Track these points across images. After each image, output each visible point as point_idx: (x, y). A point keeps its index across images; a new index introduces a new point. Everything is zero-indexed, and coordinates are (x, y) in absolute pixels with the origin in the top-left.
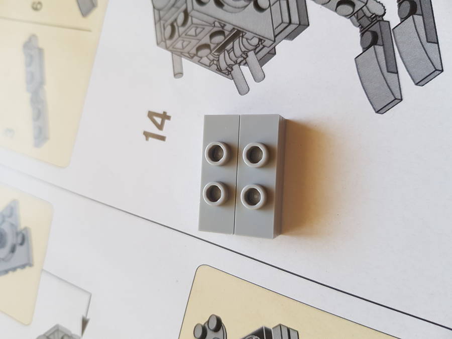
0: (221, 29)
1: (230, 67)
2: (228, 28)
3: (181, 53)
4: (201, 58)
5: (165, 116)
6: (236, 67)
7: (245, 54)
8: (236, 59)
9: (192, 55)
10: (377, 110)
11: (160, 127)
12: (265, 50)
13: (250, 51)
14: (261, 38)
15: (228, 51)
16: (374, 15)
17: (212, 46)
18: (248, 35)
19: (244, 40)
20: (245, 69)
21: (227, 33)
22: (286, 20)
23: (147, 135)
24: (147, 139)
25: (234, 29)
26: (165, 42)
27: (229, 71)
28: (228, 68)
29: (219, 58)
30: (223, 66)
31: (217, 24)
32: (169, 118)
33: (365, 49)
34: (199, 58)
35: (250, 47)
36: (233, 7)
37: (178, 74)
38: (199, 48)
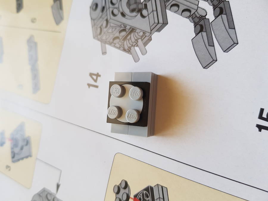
0: (124, 28)
1: (130, 48)
2: (128, 27)
3: (106, 42)
4: (115, 44)
5: (98, 75)
6: (132, 48)
7: (137, 40)
8: (132, 43)
9: (111, 43)
10: (204, 67)
11: (96, 81)
12: (147, 38)
13: (139, 39)
14: (144, 32)
15: (128, 40)
16: (201, 16)
17: (120, 38)
18: (138, 31)
19: (136, 33)
20: (137, 49)
21: (127, 30)
22: (156, 21)
23: (89, 85)
24: (89, 87)
25: (131, 28)
26: (97, 36)
27: (129, 50)
28: (129, 49)
29: (124, 43)
30: (126, 48)
31: (122, 26)
32: (100, 76)
33: (197, 34)
34: (114, 44)
35: (139, 37)
36: (130, 16)
37: (104, 53)
38: (114, 39)
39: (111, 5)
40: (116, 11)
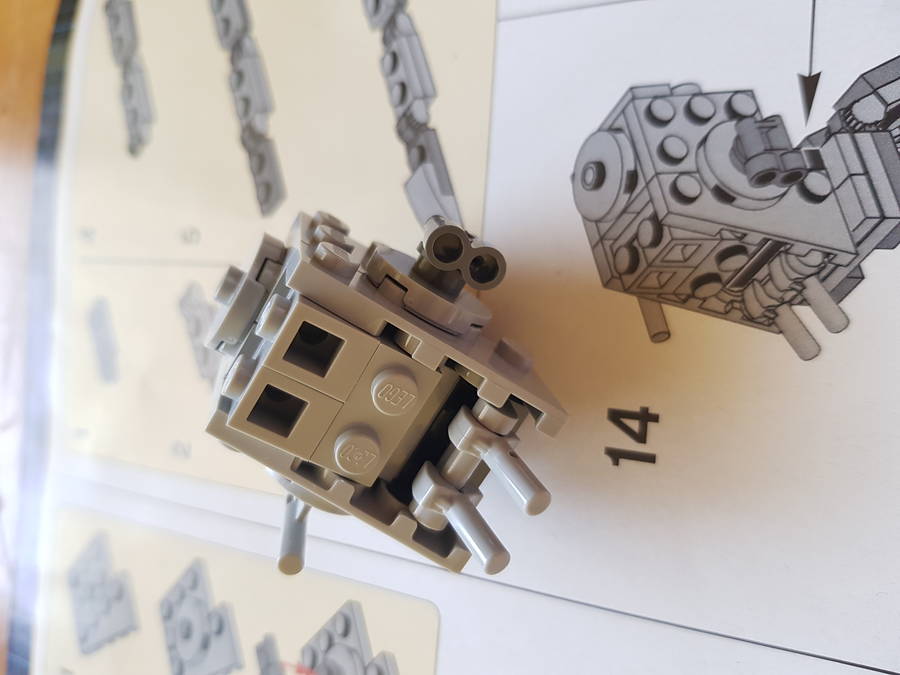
0: (737, 243)
1: (772, 309)
2: (754, 239)
3: (659, 295)
4: (704, 300)
5: (647, 417)
6: (783, 310)
7: (799, 284)
8: (780, 294)
9: (683, 297)
11: (641, 438)
12: (840, 274)
13: (809, 276)
14: (828, 251)
15: (760, 282)
17: (725, 277)
18: (799, 249)
19: (792, 258)
20: (803, 311)
21: (752, 249)
22: (875, 212)
23: (616, 455)
24: (616, 463)
25: (766, 240)
26: (620, 278)
27: (770, 318)
28: (767, 314)
29: (742, 295)
30: (756, 310)
31: (727, 234)
32: (655, 418)
34: (701, 302)
35: (807, 270)
36: (753, 199)
37: (661, 335)
38: (700, 282)
39: (662, 166)
40: (688, 186)
